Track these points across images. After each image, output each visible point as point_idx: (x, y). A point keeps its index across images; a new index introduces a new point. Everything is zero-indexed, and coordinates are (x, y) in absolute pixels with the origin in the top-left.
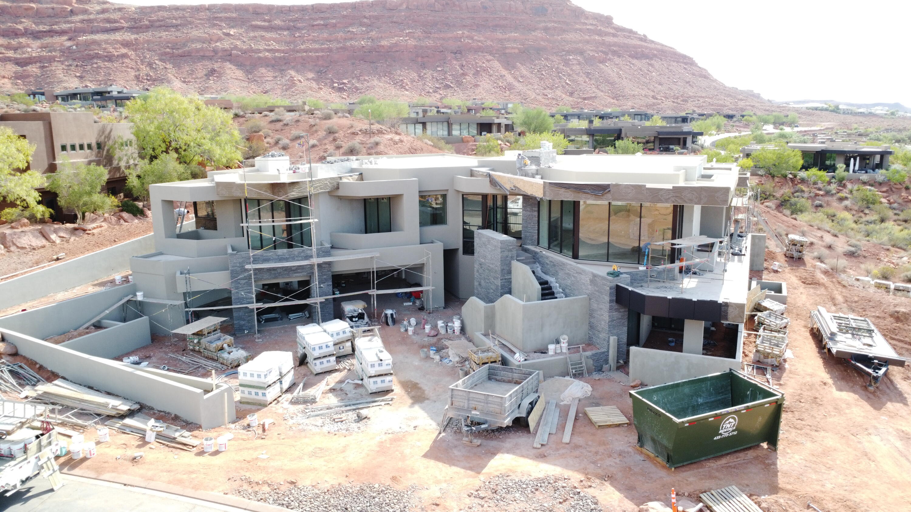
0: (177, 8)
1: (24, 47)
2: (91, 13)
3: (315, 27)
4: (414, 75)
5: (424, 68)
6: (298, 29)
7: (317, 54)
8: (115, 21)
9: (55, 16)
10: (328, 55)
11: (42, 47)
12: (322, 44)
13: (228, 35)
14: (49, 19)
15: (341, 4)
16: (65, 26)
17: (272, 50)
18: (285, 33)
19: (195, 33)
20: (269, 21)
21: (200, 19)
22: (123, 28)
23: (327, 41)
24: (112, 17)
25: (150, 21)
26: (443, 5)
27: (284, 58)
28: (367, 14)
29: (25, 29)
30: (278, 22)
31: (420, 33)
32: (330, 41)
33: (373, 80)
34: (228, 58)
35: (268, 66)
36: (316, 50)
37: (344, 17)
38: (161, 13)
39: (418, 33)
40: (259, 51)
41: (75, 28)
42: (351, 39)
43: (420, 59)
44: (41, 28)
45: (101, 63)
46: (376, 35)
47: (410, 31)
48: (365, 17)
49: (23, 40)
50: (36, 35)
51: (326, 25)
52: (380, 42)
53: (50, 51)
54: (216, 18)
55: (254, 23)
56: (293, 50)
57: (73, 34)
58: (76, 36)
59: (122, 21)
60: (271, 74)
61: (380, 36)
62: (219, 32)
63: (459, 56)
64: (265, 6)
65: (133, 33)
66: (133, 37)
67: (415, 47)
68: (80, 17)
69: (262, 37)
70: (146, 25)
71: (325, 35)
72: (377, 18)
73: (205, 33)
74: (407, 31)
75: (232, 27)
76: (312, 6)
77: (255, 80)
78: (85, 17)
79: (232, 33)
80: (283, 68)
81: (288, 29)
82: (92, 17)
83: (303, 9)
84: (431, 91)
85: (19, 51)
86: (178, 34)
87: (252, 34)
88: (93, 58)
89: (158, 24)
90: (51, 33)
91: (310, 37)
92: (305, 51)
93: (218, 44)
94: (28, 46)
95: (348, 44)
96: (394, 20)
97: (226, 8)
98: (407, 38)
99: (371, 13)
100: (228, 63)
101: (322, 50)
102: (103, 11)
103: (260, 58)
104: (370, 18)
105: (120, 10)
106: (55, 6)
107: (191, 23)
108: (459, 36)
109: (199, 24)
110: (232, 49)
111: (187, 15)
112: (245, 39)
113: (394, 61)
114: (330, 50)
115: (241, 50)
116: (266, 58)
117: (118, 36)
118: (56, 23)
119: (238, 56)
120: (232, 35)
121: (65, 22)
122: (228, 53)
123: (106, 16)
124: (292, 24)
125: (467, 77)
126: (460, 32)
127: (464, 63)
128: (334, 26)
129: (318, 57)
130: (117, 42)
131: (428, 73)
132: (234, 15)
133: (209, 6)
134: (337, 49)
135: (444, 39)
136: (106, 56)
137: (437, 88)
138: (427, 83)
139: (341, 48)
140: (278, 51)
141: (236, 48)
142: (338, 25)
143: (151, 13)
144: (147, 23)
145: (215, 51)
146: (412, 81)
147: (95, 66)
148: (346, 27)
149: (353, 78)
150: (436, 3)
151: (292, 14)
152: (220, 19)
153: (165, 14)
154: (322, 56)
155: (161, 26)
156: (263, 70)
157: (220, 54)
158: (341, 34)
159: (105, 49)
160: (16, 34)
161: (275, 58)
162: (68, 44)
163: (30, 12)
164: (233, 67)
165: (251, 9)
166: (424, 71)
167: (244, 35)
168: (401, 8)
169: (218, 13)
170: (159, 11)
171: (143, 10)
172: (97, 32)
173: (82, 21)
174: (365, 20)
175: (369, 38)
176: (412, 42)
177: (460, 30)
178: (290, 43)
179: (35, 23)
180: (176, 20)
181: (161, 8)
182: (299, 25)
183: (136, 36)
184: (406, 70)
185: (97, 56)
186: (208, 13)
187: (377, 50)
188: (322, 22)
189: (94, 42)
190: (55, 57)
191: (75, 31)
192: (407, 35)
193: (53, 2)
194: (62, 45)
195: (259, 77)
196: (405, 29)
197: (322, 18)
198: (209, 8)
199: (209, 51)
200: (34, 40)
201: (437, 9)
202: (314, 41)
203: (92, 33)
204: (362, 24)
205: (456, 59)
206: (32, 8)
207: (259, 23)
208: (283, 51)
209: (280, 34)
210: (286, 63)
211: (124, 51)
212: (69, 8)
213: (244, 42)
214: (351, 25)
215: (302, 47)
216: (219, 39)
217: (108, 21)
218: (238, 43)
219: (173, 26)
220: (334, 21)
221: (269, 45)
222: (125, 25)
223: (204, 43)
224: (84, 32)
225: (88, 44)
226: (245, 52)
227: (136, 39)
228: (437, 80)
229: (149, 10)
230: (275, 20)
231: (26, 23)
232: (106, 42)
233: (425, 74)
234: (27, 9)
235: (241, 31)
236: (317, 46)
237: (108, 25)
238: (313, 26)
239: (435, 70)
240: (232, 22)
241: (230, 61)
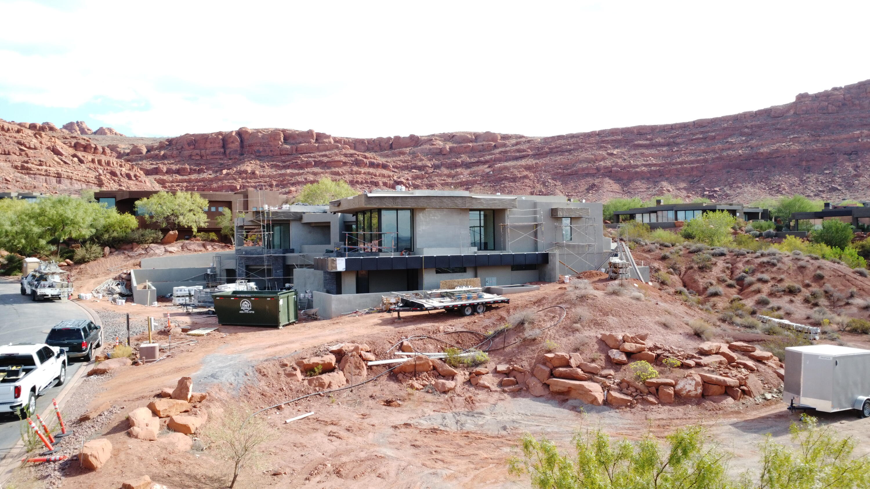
0: (572, 136)
1: (459, 175)
2: (508, 146)
3: (694, 141)
4: (795, 180)
5: (808, 172)
6: (677, 144)
7: (692, 165)
8: (524, 151)
9: (484, 150)
10: (703, 166)
11: (471, 174)
12: (699, 156)
13: (612, 154)
14: (479, 153)
15: (723, 117)
16: (488, 157)
17: (649, 165)
18: (664, 149)
19: (584, 155)
20: (651, 140)
21: (590, 143)
22: (528, 155)
23: (704, 152)
24: (522, 148)
25: (549, 149)
26: (839, 106)
27: (659, 171)
28: (749, 125)
29: (462, 161)
30: (659, 140)
31: (806, 138)
32: (706, 153)
33: (746, 187)
34: (609, 174)
35: (643, 179)
36: (692, 162)
37: (725, 129)
38: (559, 142)
40: (637, 166)
41: (495, 158)
42: (729, 149)
43: (804, 163)
44: (473, 160)
45: (507, 184)
46: (756, 143)
47: (796, 136)
48: (746, 127)
49: (459, 170)
50: (468, 165)
51: (705, 139)
52: (759, 149)
53: (475, 177)
54: (603, 142)
55: (636, 143)
56: (669, 164)
57: (490, 163)
58: (494, 164)
59: (529, 150)
60: (645, 186)
61: (760, 143)
62: (604, 153)
63: (853, 157)
64: (649, 126)
65: (535, 159)
66: (534, 162)
67: (800, 151)
68: (500, 150)
69: (642, 154)
70: (546, 152)
71: (703, 148)
72: (759, 127)
73: (592, 154)
74: (792, 137)
75: (617, 148)
76: (694, 122)
77: (629, 192)
78: (503, 149)
79: (615, 153)
80: (657, 180)
81: (668, 145)
82: (508, 149)
83: (684, 126)
84: (812, 194)
85: (455, 178)
86: (570, 157)
87: (633, 152)
88: (503, 180)
89: (555, 150)
90: (478, 163)
91: (688, 151)
92: (681, 163)
93: (601, 163)
94: (462, 174)
95: (725, 154)
96: (778, 126)
97: (614, 132)
98: (791, 143)
99: (754, 123)
100: (607, 178)
101: (698, 161)
102: (517, 144)
103: (636, 173)
104: (752, 127)
105: (529, 141)
106: (484, 143)
107: (581, 147)
108: (856, 136)
109: (589, 147)
110: (613, 166)
111: (579, 141)
112: (626, 157)
113: (774, 167)
114: (706, 161)
115: (620, 167)
116: (642, 172)
117: (523, 162)
118: (483, 156)
119: (617, 172)
120: (615, 155)
121: (489, 155)
122: (609, 170)
123: (518, 147)
124: (672, 140)
125: (861, 178)
126: (858, 132)
127: (860, 164)
128: (713, 138)
129: (692, 168)
130: (522, 166)
131: (812, 178)
132: (620, 137)
133: (599, 131)
134: (713, 159)
135: (836, 141)
136: (512, 178)
137: (820, 191)
138: (809, 187)
139: (717, 158)
140: (655, 165)
141: (616, 165)
142: (717, 137)
143: (551, 142)
144: (547, 150)
145: (598, 169)
146: (792, 186)
147: (502, 186)
148: (726, 138)
149: (725, 186)
150: (830, 106)
151: (673, 131)
152: (607, 142)
153: (562, 142)
154: (697, 167)
155: (557, 152)
156: (638, 183)
157: (602, 171)
158: (720, 145)
159: (512, 172)
160: (456, 166)
161: (650, 172)
162: (488, 170)
163: (468, 150)
164: (611, 182)
165: (635, 131)
166: (808, 175)
167: (626, 153)
168: (788, 114)
169: (606, 137)
170: (558, 139)
171: (546, 141)
172: (510, 160)
173: (500, 153)
174: (746, 130)
175: (747, 147)
176: (796, 147)
177: (858, 130)
178: (668, 157)
179: (469, 157)
180: (570, 146)
181: (560, 137)
182: (678, 140)
183: (537, 161)
184: (785, 175)
185: (506, 179)
186: (597, 138)
187: (755, 157)
188: (701, 136)
189: (506, 168)
190: (477, 180)
191: (494, 161)
192: (791, 140)
193: (484, 141)
194: (483, 171)
195: (633, 189)
196: (789, 135)
197: (702, 133)
198: (600, 134)
199: (593, 169)
200: (466, 169)
201: (830, 111)
202: (691, 154)
203: (506, 161)
204: (742, 134)
205: (850, 160)
206: (470, 146)
207: (641, 142)
208: (659, 165)
209: (659, 150)
210: (660, 176)
211: (525, 173)
212: (493, 144)
213: (625, 160)
214: (731, 136)
215: (678, 160)
216: (604, 159)
217: (519, 151)
218: (619, 161)
219: (567, 151)
220: (713, 134)
221: (647, 161)
222: (531, 153)
223: (589, 163)
224: (500, 160)
225: (501, 169)
226: (624, 168)
227: (536, 164)
228: (822, 183)
229: (550, 140)
230: (657, 138)
231: (465, 158)
232: (514, 167)
233: (808, 178)
234: (465, 148)
235: (624, 150)
236: (693, 158)
237: (518, 154)
238: (692, 140)
239: (822, 173)
240: (617, 144)
241: (610, 177)
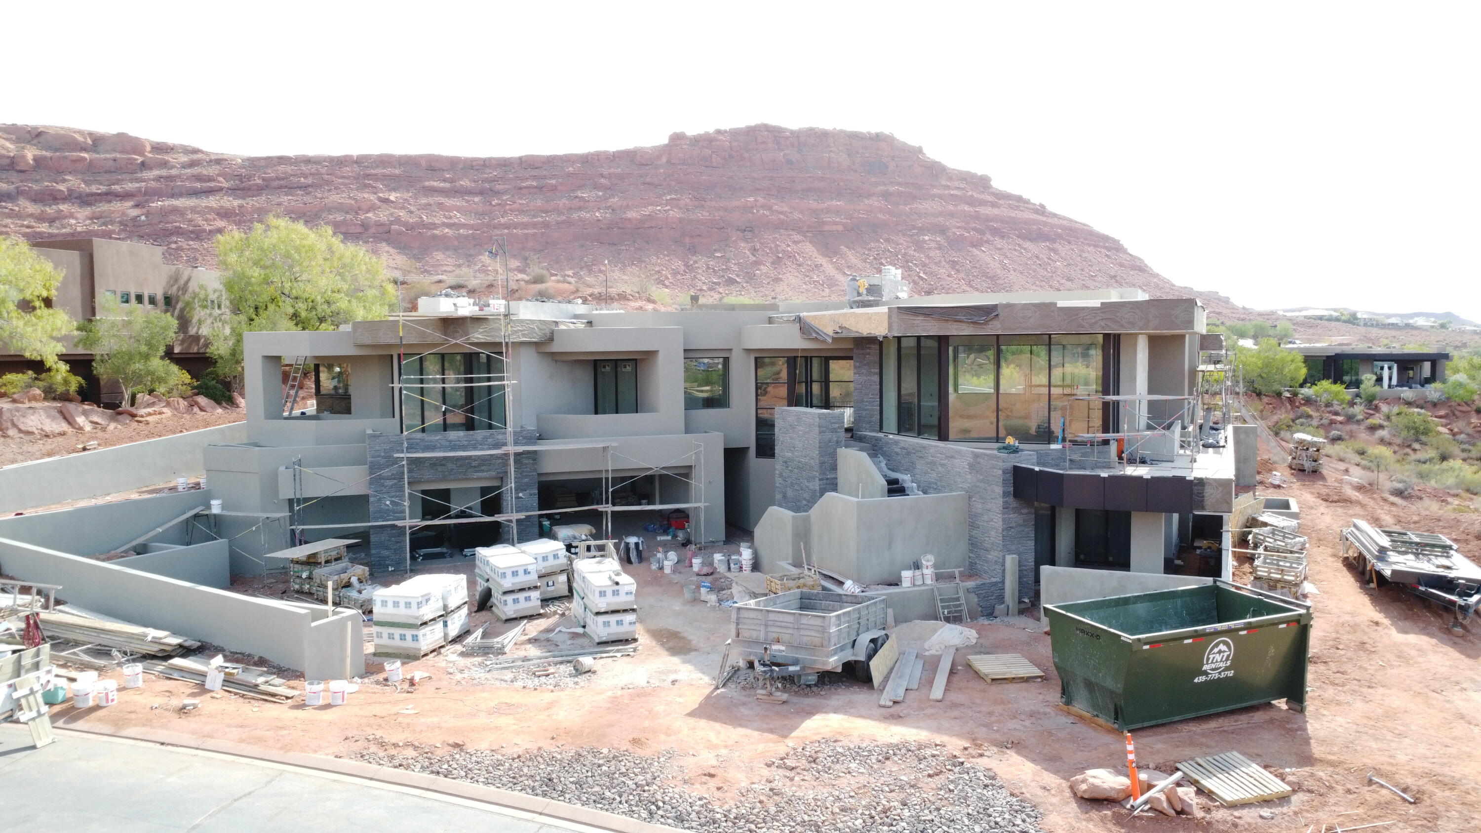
0: (308, 161)
1: (66, 217)
2: (173, 167)
3: (524, 191)
4: (678, 264)
5: (695, 253)
6: (497, 193)
7: (526, 231)
8: (210, 179)
9: (117, 170)
10: (543, 234)
11: (93, 218)
12: (535, 216)
13: (386, 201)
14: (107, 176)
15: (566, 155)
16: (130, 186)
17: (454, 224)
18: (476, 199)
19: (334, 198)
20: (452, 181)
21: (343, 177)
22: (221, 189)
23: (543, 211)
24: (205, 172)
25: (264, 179)
26: (725, 159)
27: (473, 236)
28: (606, 172)
29: (69, 190)
30: (465, 183)
31: (688, 201)
32: (546, 212)
33: (613, 271)
34: (385, 236)
35: (447, 249)
36: (525, 226)
37: (570, 175)
38: (281, 168)
39: (686, 199)
40: (434, 226)
41: (147, 188)
42: (580, 209)
43: (687, 240)
44: (94, 189)
45: (182, 242)
46: (619, 203)
47: (673, 196)
48: (602, 176)
49: (64, 207)
50: (85, 200)
51: (540, 188)
52: (625, 213)
53: (105, 224)
54: (368, 176)
55: (427, 184)
56: (488, 225)
57: (141, 198)
58: (147, 201)
59: (221, 179)
60: (451, 261)
61: (625, 204)
62: (372, 197)
63: (749, 235)
64: (447, 158)
65: (236, 197)
66: (236, 203)
67: (681, 220)
68: (156, 173)
69: (440, 205)
70: (257, 185)
71: (539, 203)
72: (621, 177)
73: (350, 198)
74: (668, 197)
75: (394, 190)
76: (520, 158)
77: (426, 271)
78: (164, 172)
79: (392, 198)
80: (472, 252)
81: (481, 193)
82: (174, 172)
83: (505, 164)
84: (705, 288)
85: (57, 224)
86: (308, 199)
87: (424, 201)
88: (172, 234)
89: (276, 183)
90: (109, 196)
91: (516, 206)
92: (507, 226)
93: (370, 215)
94: (72, 216)
95: (575, 216)
96: (648, 180)
97: (384, 161)
98: (668, 207)
99: (612, 170)
100: (384, 244)
101: (534, 225)
102: (192, 164)
103: (434, 237)
104: (610, 177)
105: (219, 161)
106: (118, 155)
107: (327, 183)
108: (749, 205)
109: (342, 184)
110: (391, 223)
111: (324, 171)
112: (412, 208)
113: (647, 243)
114: (546, 225)
115: (405, 224)
116: (445, 237)
117: (212, 202)
118: (118, 182)
119: (400, 233)
120: (392, 202)
121: (131, 181)
122: (386, 228)
123: (196, 170)
124: (487, 185)
125: (762, 267)
126: (751, 199)
127: (758, 246)
128: (554, 189)
129: (526, 235)
130: (211, 209)
131: (701, 262)
132: (397, 172)
133: (358, 157)
134: (558, 223)
135: (726, 209)
136: (192, 232)
137: (715, 283)
138: (698, 276)
139: (564, 222)
140: (464, 226)
141: (398, 220)
142: (559, 188)
143: (266, 167)
144: (259, 182)
145: (365, 226)
146: (675, 273)
147: (173, 246)
148: (573, 191)
149: (581, 268)
150: (714, 156)
151: (488, 170)
152: (376, 178)
153: (289, 169)
154: (534, 235)
155: (281, 187)
156: (439, 256)
157: (372, 230)
158: (563, 202)
159: (191, 221)
160: (55, 198)
161: (458, 238)
162: (134, 212)
163: (79, 166)
164: (392, 251)
165: (424, 163)
166: (694, 258)
167: (412, 201)
168: (659, 163)
169: (372, 168)
170: (280, 164)
171: (253, 163)
172: (181, 195)
173: (158, 179)
174: (602, 180)
175: (607, 208)
176: (675, 214)
177: (751, 196)
178: (483, 214)
179: (85, 182)
180: (306, 177)
181: (282, 160)
182: (499, 187)
183: (240, 202)
184: (665, 255)
185: (178, 232)
186: (356, 168)
187: (621, 225)
188: (534, 184)
189: (175, 210)
190: (113, 232)
191: (146, 194)
192: (668, 202)
193: (115, 151)
194: (124, 214)
195: (433, 266)
196: (664, 194)
197: (535, 178)
198: (360, 161)
199: (355, 225)
200: (81, 207)
201: (715, 164)
202: (521, 212)
203: (172, 196)
204: (597, 187)
205: (746, 240)
206: (84, 159)
207: (435, 184)
208: (471, 227)
209: (467, 201)
210: (475, 245)
211: (220, 224)
212: (140, 159)
213: (411, 212)
214: (581, 187)
215: (502, 220)
216: (372, 208)
217: (199, 178)
218: (402, 213)
219: (300, 188)
220: (553, 182)
221: (451, 218)
222: (225, 185)
223: (347, 213)
224: (159, 194)
225: (165, 213)
226: (412, 227)
227: (241, 207)
228: (714, 271)
229: (263, 163)
230: (462, 179)
231: (73, 182)
232: (194, 210)
233: (696, 262)
234: (75, 161)
235: (406, 195)
236: (526, 219)
237: (198, 185)
238: (521, 188)
239: (712, 256)
240: (393, 183)
241: (388, 241)
